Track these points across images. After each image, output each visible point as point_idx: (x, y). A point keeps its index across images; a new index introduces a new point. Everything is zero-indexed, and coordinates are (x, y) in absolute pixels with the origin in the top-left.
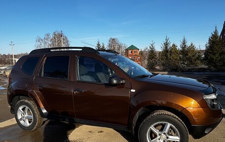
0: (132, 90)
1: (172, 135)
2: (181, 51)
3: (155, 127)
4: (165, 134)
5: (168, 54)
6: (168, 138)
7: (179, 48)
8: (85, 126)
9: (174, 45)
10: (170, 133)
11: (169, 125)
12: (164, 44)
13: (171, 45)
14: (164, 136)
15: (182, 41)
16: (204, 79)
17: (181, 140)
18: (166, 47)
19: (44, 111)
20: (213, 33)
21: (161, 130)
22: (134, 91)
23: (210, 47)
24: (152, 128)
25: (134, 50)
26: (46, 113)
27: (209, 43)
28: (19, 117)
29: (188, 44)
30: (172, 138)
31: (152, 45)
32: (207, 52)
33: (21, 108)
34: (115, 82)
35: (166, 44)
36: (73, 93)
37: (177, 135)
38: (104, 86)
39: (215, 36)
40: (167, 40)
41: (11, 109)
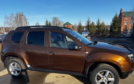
0: (86, 53)
1: (110, 78)
2: (97, 26)
3: (100, 73)
4: (106, 77)
5: (90, 28)
6: (107, 79)
7: (96, 24)
8: (52, 74)
9: (93, 23)
10: (109, 76)
11: (108, 72)
12: (87, 22)
13: (91, 22)
14: (105, 78)
15: (97, 20)
16: (112, 43)
17: (115, 80)
18: (88, 24)
19: (29, 66)
20: (115, 16)
21: (104, 75)
22: (88, 53)
23: (113, 24)
24: (99, 74)
25: (69, 25)
26: (30, 67)
27: (113, 22)
28: (11, 70)
29: (101, 22)
30: (110, 79)
31: (80, 22)
32: (111, 27)
33: (11, 64)
34: (76, 48)
35: (88, 22)
36: (49, 54)
37: (113, 78)
38: (68, 50)
39: (116, 17)
40: (89, 19)
41: (4, 65)
